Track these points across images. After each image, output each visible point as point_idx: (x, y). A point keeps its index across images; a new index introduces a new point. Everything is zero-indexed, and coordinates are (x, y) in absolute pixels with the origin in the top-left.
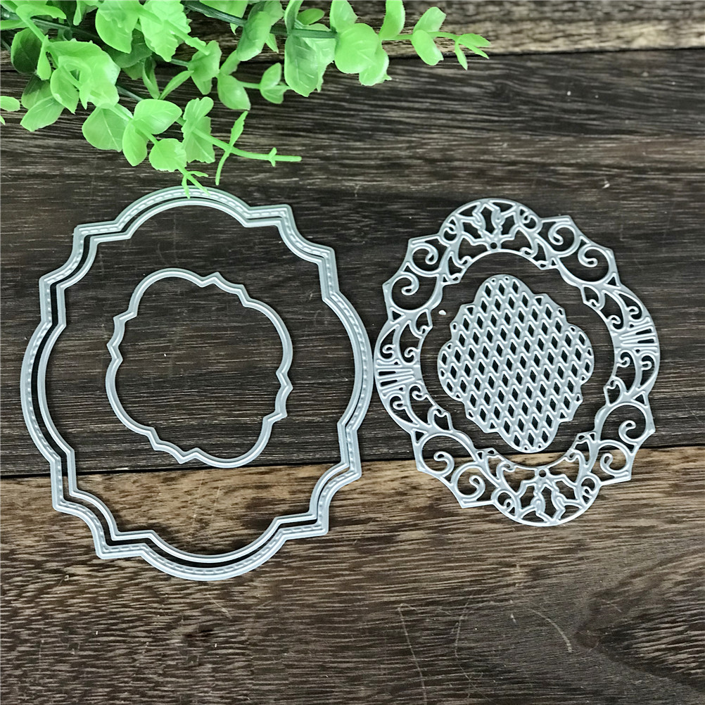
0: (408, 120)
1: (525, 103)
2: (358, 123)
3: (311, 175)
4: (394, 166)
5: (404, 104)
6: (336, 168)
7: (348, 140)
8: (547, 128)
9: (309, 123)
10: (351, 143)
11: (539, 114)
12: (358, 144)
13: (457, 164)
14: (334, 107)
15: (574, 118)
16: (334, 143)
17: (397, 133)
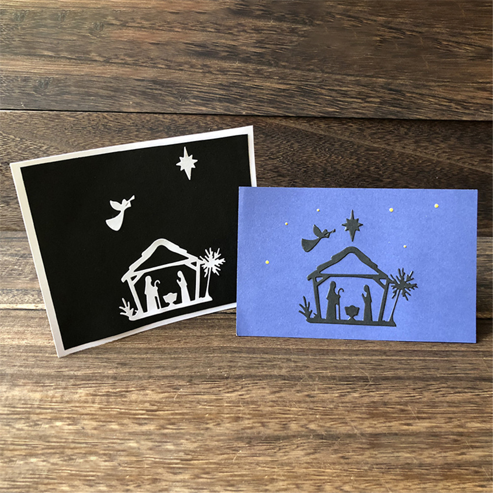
0: (216, 89)
1: (174, 94)
2: (235, 89)
3: (253, 69)
4: (223, 71)
5: (217, 96)
6: (243, 72)
7: (239, 83)
8: (167, 83)
9: (252, 91)
10: (238, 81)
11: (169, 89)
12: (235, 81)
13: (201, 71)
14: (242, 97)
15: (158, 87)
16: (244, 82)
17: (221, 84)
